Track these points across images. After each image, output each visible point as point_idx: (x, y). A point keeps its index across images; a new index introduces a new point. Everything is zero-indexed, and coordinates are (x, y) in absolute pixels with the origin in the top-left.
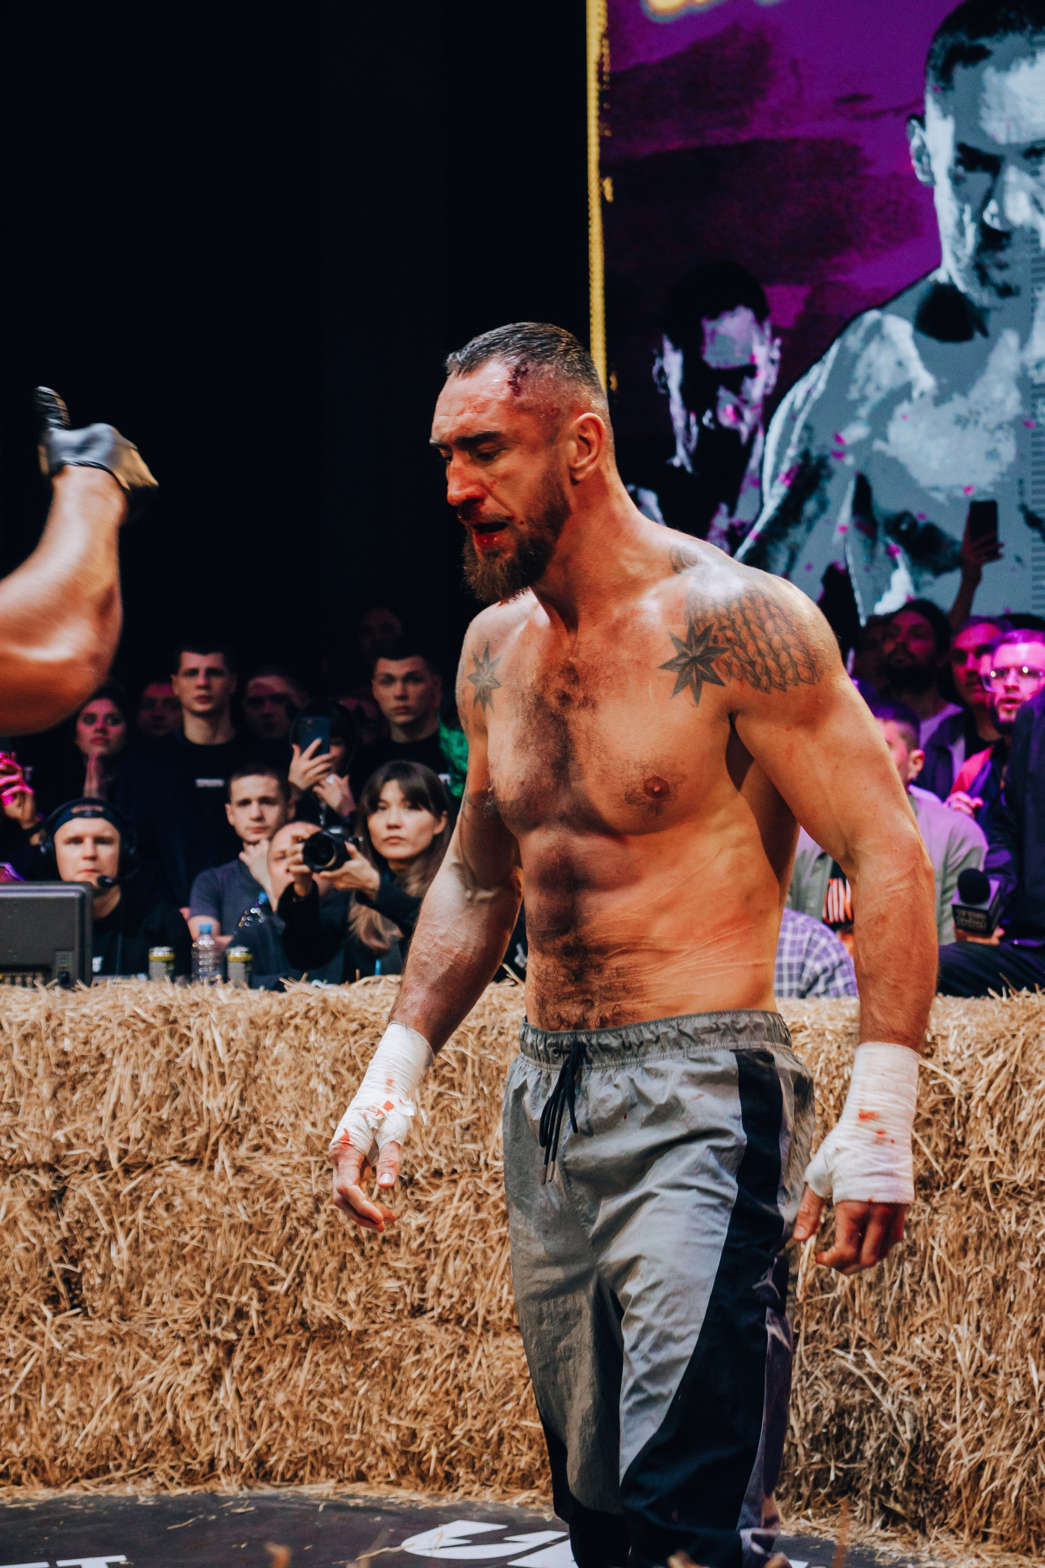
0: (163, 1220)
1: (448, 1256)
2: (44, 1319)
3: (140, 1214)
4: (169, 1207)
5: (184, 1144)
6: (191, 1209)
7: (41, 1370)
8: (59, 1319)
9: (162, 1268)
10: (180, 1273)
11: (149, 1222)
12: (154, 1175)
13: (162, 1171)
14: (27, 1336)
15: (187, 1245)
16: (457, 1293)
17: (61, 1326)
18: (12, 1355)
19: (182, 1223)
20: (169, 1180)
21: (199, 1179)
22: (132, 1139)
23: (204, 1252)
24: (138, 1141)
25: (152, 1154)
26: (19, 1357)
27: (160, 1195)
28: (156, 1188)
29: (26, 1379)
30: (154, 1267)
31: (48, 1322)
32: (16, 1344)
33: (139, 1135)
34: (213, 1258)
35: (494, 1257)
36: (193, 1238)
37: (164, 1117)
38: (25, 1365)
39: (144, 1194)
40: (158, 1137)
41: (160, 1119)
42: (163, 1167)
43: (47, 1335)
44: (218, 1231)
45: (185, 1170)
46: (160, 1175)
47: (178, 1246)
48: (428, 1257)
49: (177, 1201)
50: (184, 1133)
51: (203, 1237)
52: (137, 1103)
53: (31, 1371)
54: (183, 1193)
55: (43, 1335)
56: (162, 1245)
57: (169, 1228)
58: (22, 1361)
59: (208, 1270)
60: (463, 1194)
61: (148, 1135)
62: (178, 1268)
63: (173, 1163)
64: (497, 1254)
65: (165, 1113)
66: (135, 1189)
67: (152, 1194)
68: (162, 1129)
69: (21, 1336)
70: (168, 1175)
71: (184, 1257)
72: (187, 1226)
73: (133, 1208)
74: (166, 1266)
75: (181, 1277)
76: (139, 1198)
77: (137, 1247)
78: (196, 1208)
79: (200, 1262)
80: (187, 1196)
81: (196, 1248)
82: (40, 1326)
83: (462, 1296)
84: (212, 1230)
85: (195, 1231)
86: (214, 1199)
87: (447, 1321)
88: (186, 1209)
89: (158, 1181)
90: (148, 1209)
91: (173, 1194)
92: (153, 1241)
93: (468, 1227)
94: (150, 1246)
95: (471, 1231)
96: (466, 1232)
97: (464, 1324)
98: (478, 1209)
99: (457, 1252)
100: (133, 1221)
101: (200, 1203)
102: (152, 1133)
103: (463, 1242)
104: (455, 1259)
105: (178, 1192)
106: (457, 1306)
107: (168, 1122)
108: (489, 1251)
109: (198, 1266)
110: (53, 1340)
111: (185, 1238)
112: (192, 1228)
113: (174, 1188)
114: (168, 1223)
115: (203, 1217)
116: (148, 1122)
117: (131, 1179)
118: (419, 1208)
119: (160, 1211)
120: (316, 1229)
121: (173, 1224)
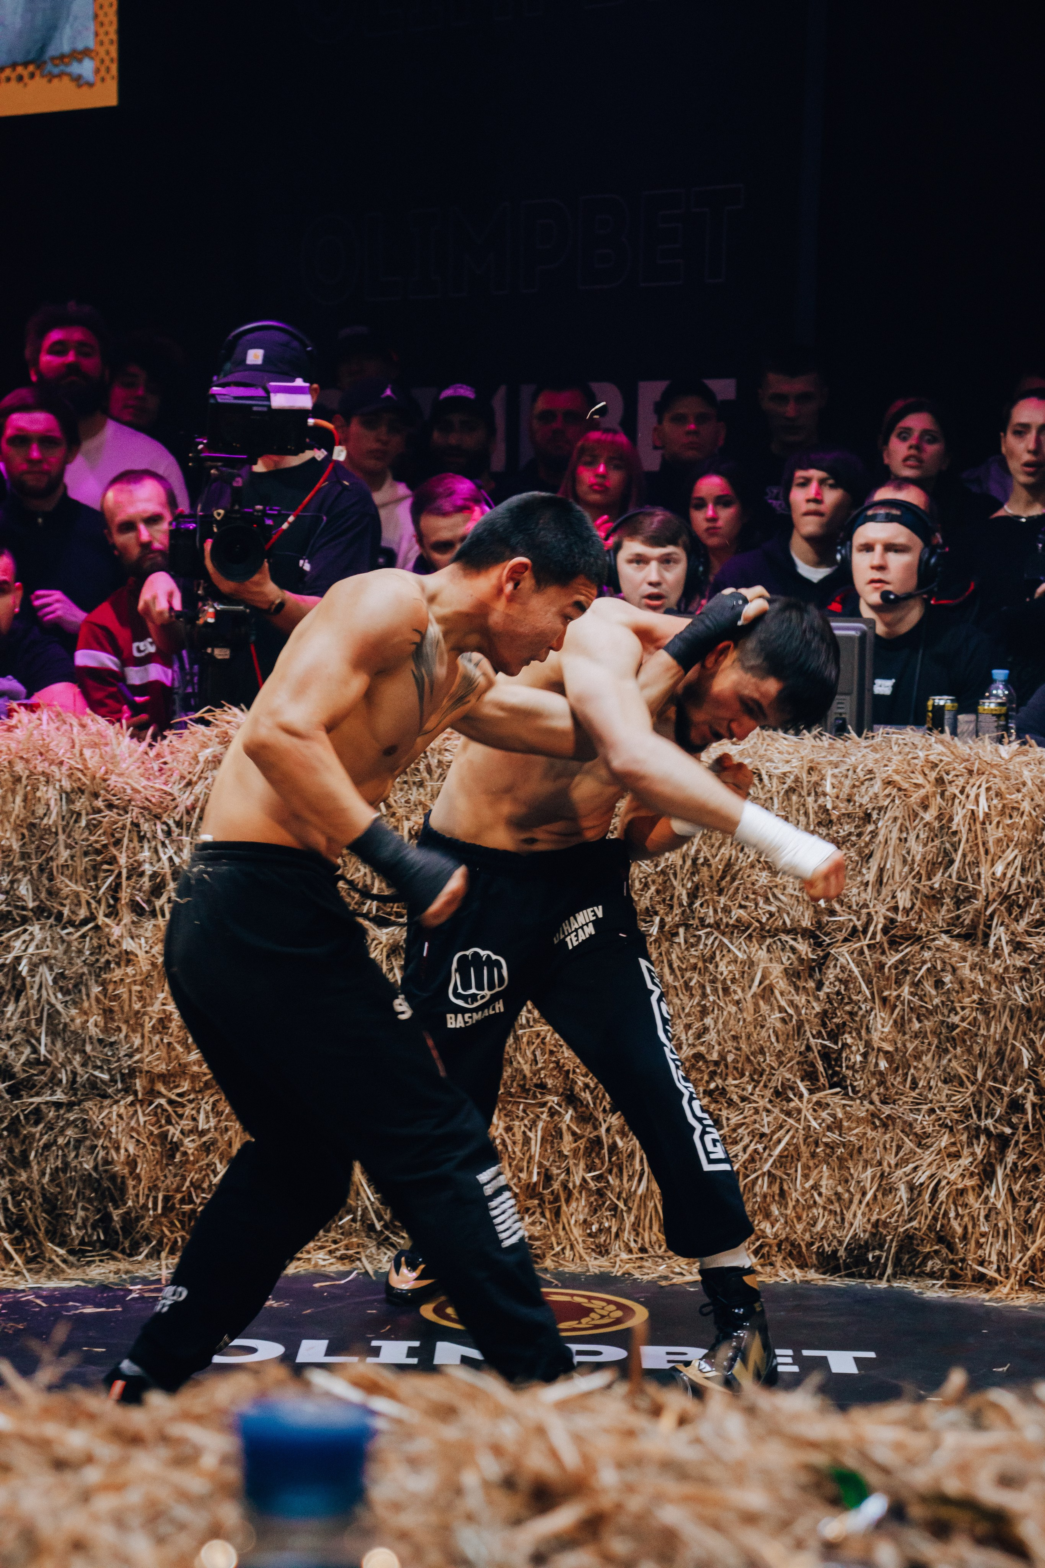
0: (932, 997)
2: (801, 1096)
3: (906, 990)
4: (939, 984)
5: (958, 917)
6: (963, 988)
7: (797, 1147)
8: (815, 1098)
9: (929, 1050)
10: (948, 1057)
11: (915, 999)
12: (922, 948)
13: (932, 945)
14: (782, 1111)
15: (958, 1026)
17: (818, 1103)
18: (766, 1130)
19: (952, 1002)
20: (938, 955)
21: (972, 956)
22: (901, 908)
23: (976, 1035)
24: (907, 911)
25: (922, 926)
26: (773, 1133)
27: (928, 969)
28: (924, 962)
29: (780, 1156)
30: (920, 1048)
31: (805, 1100)
32: (770, 1119)
33: (908, 905)
34: (985, 1043)
36: (963, 1020)
37: (936, 886)
38: (779, 1141)
39: (911, 968)
40: (929, 909)
41: (932, 888)
42: (934, 940)
43: (804, 1112)
44: (991, 1015)
45: (956, 945)
46: (929, 948)
47: (948, 1027)
49: (948, 978)
50: (958, 903)
51: (975, 1018)
52: (906, 869)
53: (785, 1149)
54: (954, 970)
55: (799, 1111)
56: (928, 1024)
57: (937, 1006)
58: (775, 1137)
59: (980, 1055)
61: (918, 904)
62: (946, 1051)
63: (943, 935)
65: (937, 881)
66: (901, 961)
67: (920, 969)
68: (934, 899)
69: (776, 1111)
70: (938, 949)
71: (954, 1039)
72: (957, 1005)
73: (899, 983)
74: (933, 1048)
75: (950, 1060)
76: (906, 972)
77: (902, 1025)
78: (968, 986)
79: (971, 1046)
80: (959, 972)
81: (966, 1031)
82: (795, 1103)
84: (986, 1013)
85: (967, 1012)
86: (988, 978)
88: (957, 987)
89: (927, 955)
90: (916, 985)
91: (943, 970)
92: (920, 1021)
94: (916, 1025)
100: (899, 996)
101: (972, 982)
102: (923, 903)
105: (949, 968)
107: (940, 891)
109: (969, 1051)
110: (810, 1118)
111: (956, 1019)
112: (963, 1008)
113: (944, 962)
114: (936, 1001)
115: (975, 997)
116: (917, 890)
117: (897, 951)
119: (928, 987)
121: (943, 1002)
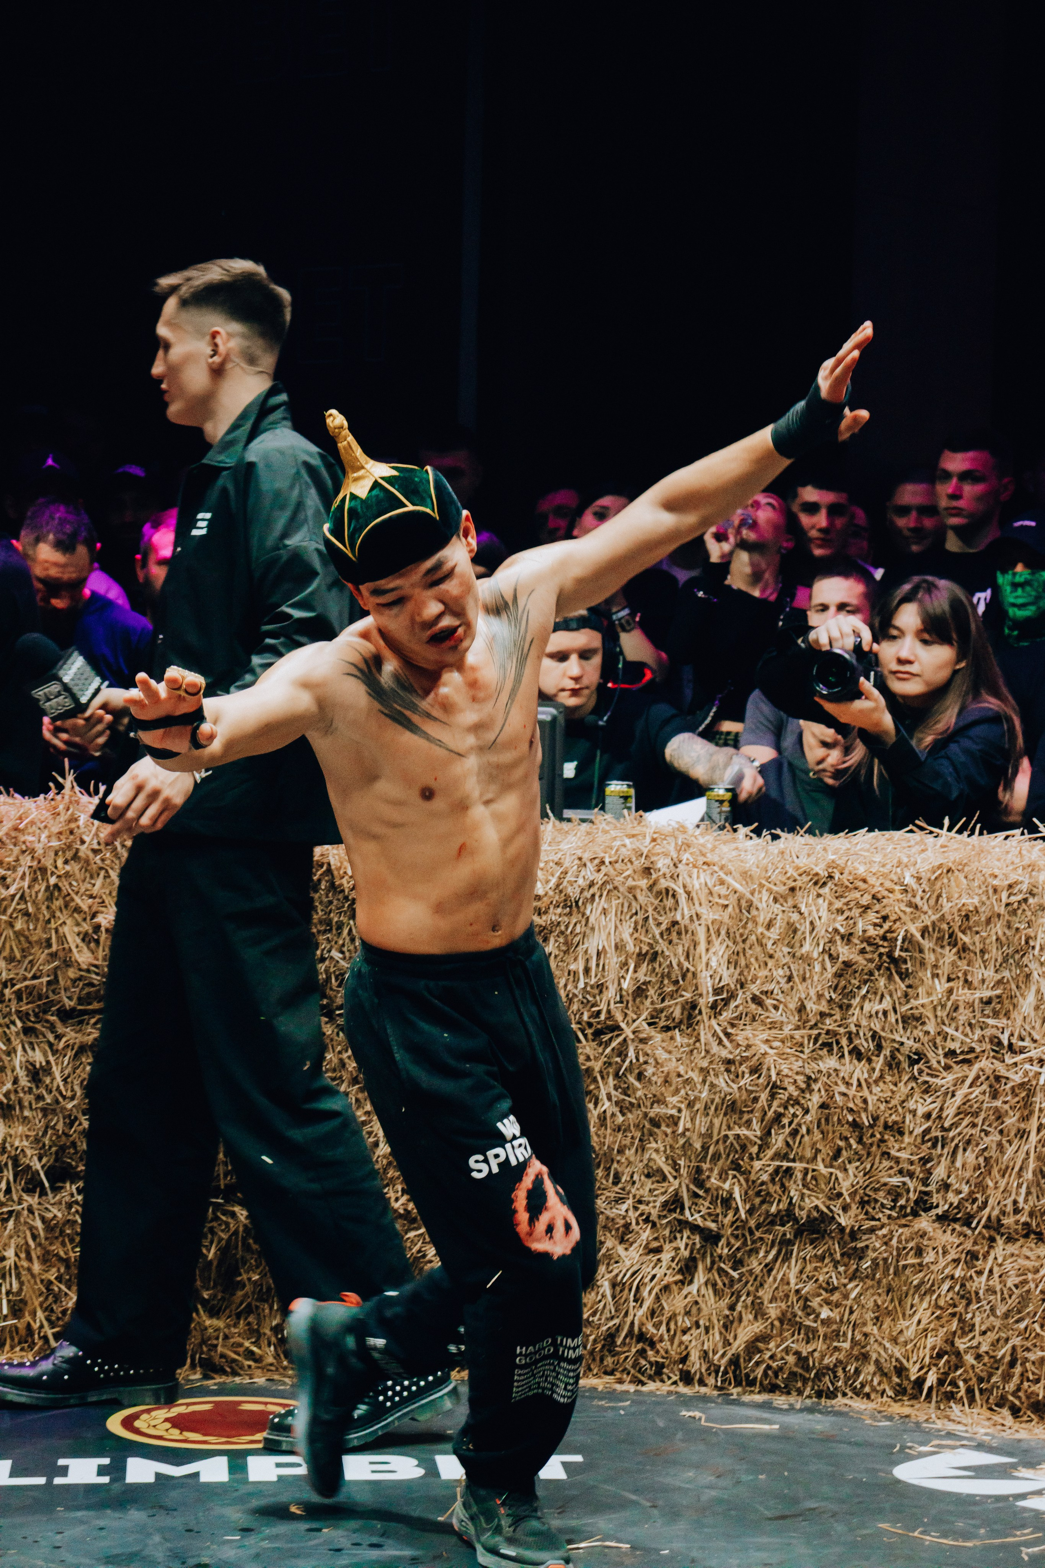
0: (635, 1090)
1: (957, 1146)
3: (610, 1083)
4: (642, 1076)
5: (662, 1007)
6: (667, 1080)
9: (632, 1144)
10: (652, 1151)
11: (619, 1092)
12: (626, 1041)
13: (636, 1036)
16: (966, 1189)
20: (642, 1047)
21: (676, 1047)
27: (633, 1062)
28: (628, 1054)
30: (624, 1142)
35: (1010, 1151)
48: (934, 1146)
60: (978, 1077)
64: (1014, 1147)
74: (637, 1141)
83: (971, 1193)
87: (955, 1220)
92: (623, 1114)
93: (983, 1115)
94: (620, 1119)
95: (984, 1120)
96: (979, 1121)
97: (973, 1225)
98: (995, 1095)
99: (968, 1142)
103: (976, 1131)
104: (965, 1150)
105: (651, 1061)
106: (967, 1204)
107: (644, 981)
108: (1007, 1145)
111: (660, 1112)
113: (648, 1054)
114: (639, 1094)
115: (680, 1090)
117: (601, 1043)
118: (927, 1089)
119: (632, 1080)
120: (807, 1111)
121: (645, 1095)
